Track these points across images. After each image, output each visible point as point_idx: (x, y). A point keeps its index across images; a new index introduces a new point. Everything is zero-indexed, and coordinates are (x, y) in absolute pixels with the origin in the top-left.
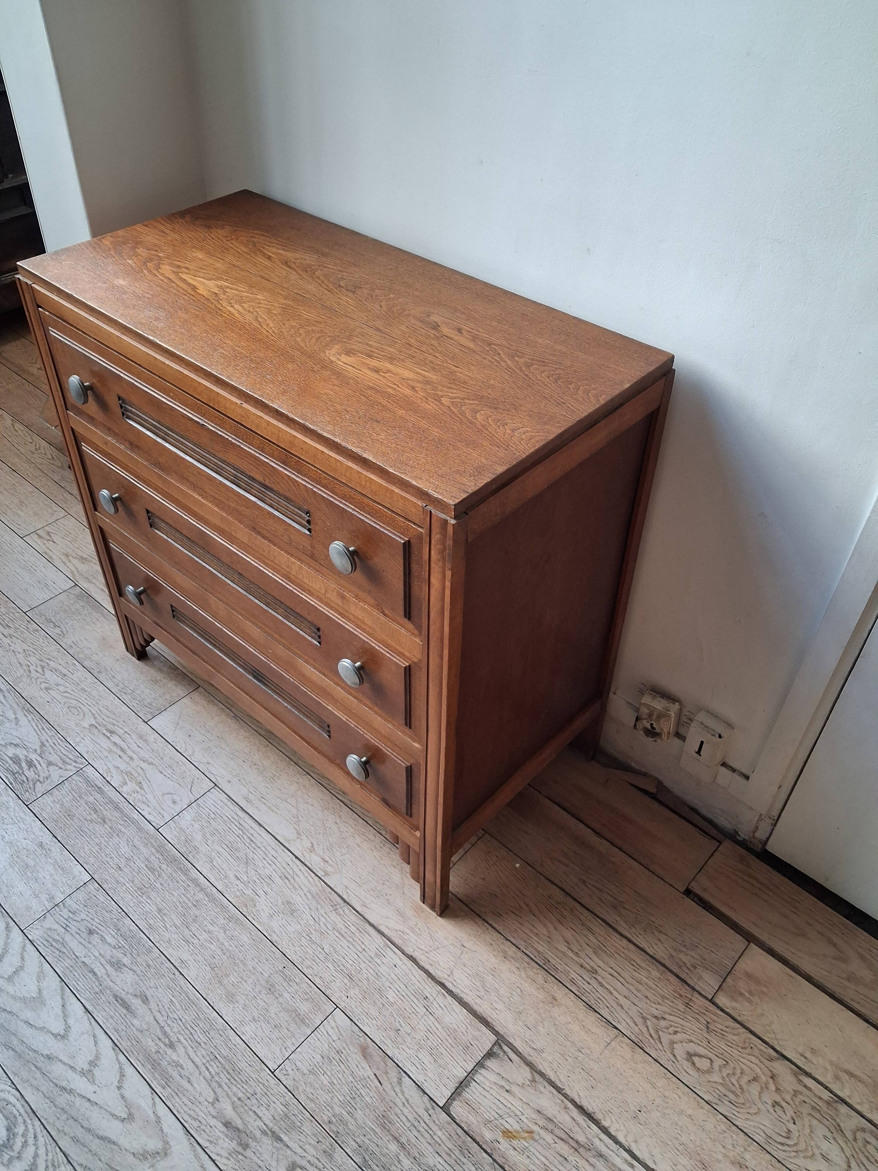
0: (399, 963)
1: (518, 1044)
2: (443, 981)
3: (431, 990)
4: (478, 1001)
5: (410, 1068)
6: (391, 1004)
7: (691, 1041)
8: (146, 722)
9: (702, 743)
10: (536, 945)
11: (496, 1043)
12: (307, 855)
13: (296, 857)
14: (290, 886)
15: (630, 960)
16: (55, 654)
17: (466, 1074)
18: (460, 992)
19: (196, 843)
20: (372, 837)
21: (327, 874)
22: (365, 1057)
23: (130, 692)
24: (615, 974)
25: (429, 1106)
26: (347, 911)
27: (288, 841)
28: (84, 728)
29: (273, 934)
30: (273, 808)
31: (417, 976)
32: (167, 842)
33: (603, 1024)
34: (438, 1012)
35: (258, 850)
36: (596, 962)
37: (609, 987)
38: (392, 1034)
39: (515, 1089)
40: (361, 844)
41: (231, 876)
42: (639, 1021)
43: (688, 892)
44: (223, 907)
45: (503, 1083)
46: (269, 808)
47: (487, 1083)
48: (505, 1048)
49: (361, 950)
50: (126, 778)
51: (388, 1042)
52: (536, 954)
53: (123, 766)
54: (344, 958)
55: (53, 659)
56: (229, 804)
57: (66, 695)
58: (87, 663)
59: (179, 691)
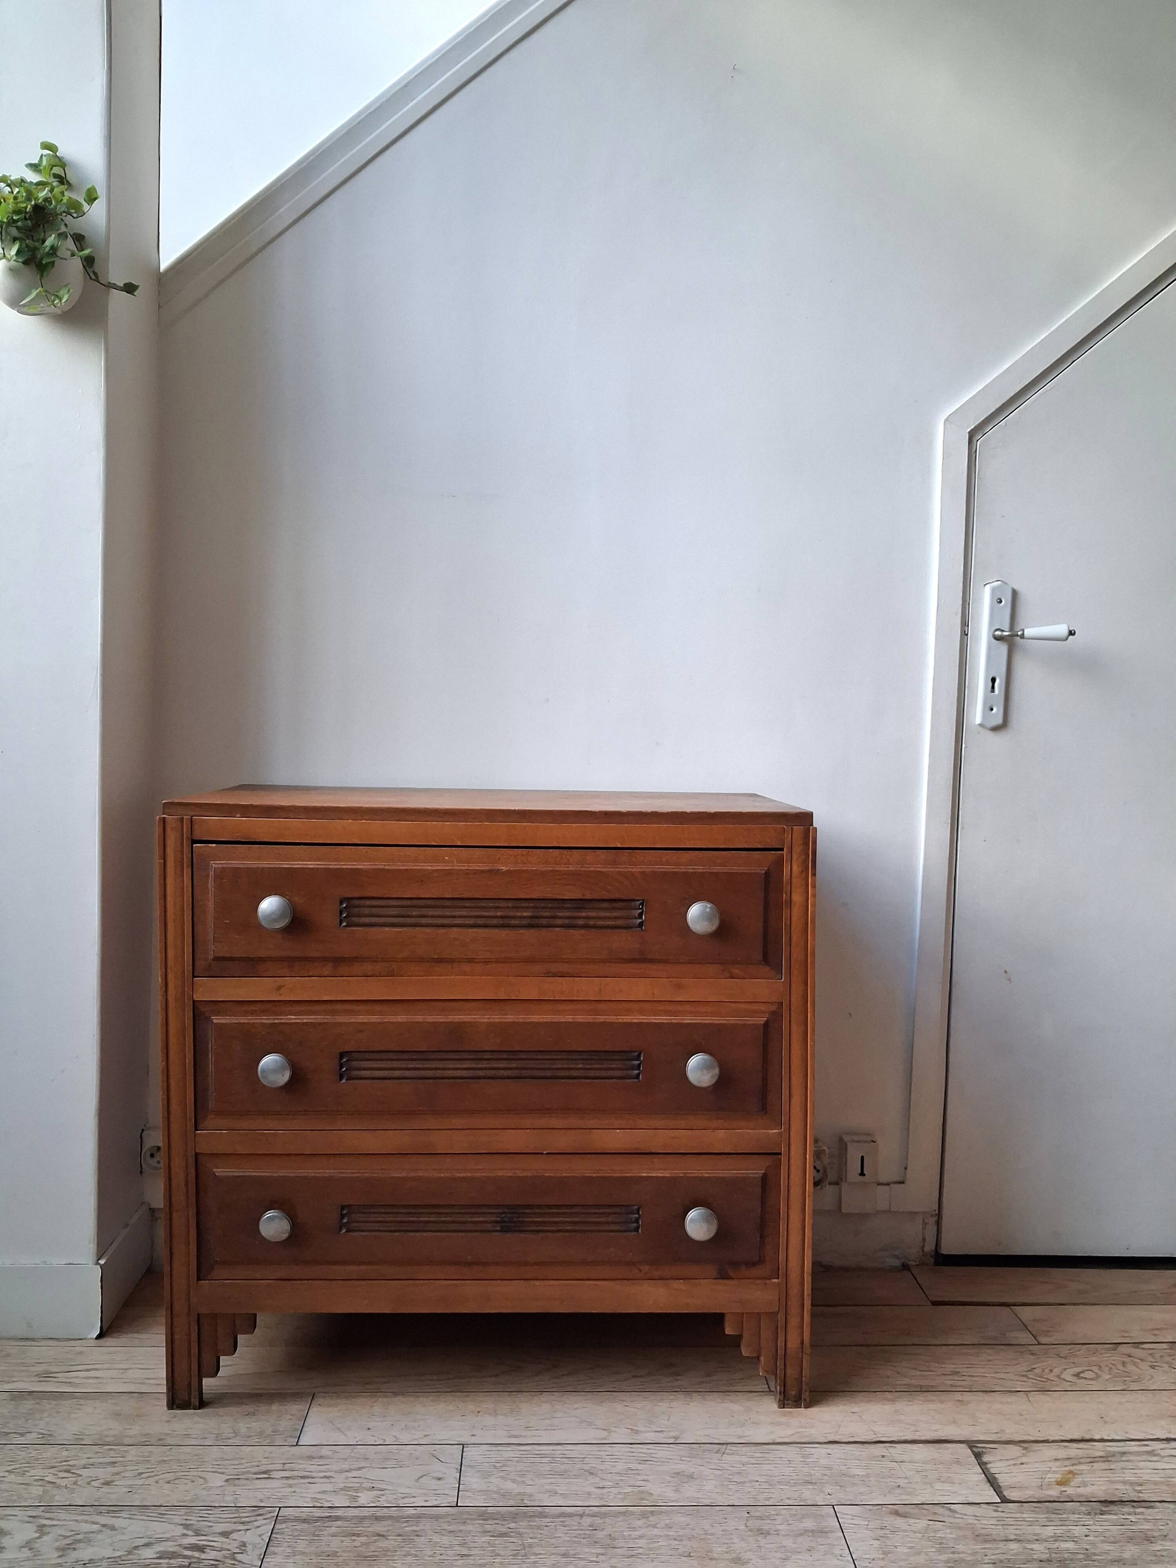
0: (828, 1451)
1: (982, 1438)
2: (877, 1439)
3: (879, 1450)
4: (917, 1434)
5: (943, 1499)
6: (868, 1476)
7: (1065, 1369)
8: (296, 1445)
9: (862, 1158)
10: (899, 1382)
11: (971, 1448)
12: (638, 1437)
13: (631, 1444)
14: (659, 1463)
15: (966, 1354)
16: (65, 1453)
17: (983, 1475)
18: (899, 1438)
19: (517, 1491)
20: (672, 1397)
21: (676, 1438)
22: (905, 1517)
23: (233, 1435)
24: (969, 1366)
25: (995, 1508)
26: (733, 1448)
27: (605, 1439)
28: (221, 1486)
29: (699, 1500)
30: (549, 1428)
31: (855, 1449)
32: (485, 1508)
33: (1008, 1394)
34: (904, 1458)
35: (586, 1459)
36: (950, 1367)
37: (978, 1375)
38: (898, 1491)
39: (1024, 1460)
40: (671, 1406)
41: (592, 1490)
42: (1025, 1379)
43: (935, 1303)
44: (624, 1514)
45: (1012, 1462)
46: (546, 1430)
47: (1003, 1469)
48: (979, 1445)
49: (788, 1462)
50: (350, 1493)
51: (903, 1497)
52: (906, 1387)
53: (329, 1487)
54: (784, 1475)
55: (69, 1459)
56: (500, 1448)
57: (143, 1476)
58: (127, 1441)
59: (295, 1408)
